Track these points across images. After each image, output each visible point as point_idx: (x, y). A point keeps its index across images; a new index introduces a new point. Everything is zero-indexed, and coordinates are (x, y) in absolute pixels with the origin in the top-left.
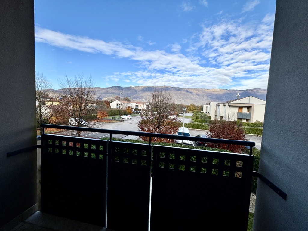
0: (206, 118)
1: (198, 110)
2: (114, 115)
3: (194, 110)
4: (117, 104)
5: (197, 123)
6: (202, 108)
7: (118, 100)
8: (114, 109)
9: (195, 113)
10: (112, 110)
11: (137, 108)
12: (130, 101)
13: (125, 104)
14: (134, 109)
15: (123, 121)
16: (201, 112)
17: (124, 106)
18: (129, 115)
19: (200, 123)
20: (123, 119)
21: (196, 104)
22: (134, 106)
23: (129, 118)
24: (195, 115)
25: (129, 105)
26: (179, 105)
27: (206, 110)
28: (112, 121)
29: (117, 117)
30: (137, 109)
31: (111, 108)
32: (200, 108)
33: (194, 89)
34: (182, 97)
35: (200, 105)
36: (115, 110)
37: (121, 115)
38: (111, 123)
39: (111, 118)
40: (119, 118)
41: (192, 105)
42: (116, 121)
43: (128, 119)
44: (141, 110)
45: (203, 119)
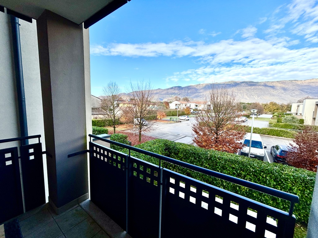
0: (294, 122)
1: (282, 109)
2: (172, 116)
3: (275, 111)
4: (176, 105)
5: (276, 129)
6: (289, 108)
7: (177, 100)
8: (173, 109)
9: (276, 114)
10: (170, 111)
11: (197, 108)
12: (189, 101)
13: (184, 104)
14: (193, 110)
15: (181, 122)
16: (288, 112)
17: (183, 107)
18: (187, 116)
19: (282, 129)
20: (180, 120)
21: (279, 102)
22: (193, 106)
23: (187, 119)
24: (275, 117)
25: (188, 105)
26: (251, 104)
27: (297, 110)
28: (169, 121)
29: (174, 118)
30: (196, 110)
31: (170, 108)
32: (286, 107)
33: (278, 81)
34: (257, 94)
35: (286, 103)
36: (174, 111)
37: (179, 116)
38: (168, 124)
39: (168, 118)
40: (176, 119)
41: (271, 103)
42: (173, 122)
43: (185, 120)
44: (200, 110)
45: (288, 123)
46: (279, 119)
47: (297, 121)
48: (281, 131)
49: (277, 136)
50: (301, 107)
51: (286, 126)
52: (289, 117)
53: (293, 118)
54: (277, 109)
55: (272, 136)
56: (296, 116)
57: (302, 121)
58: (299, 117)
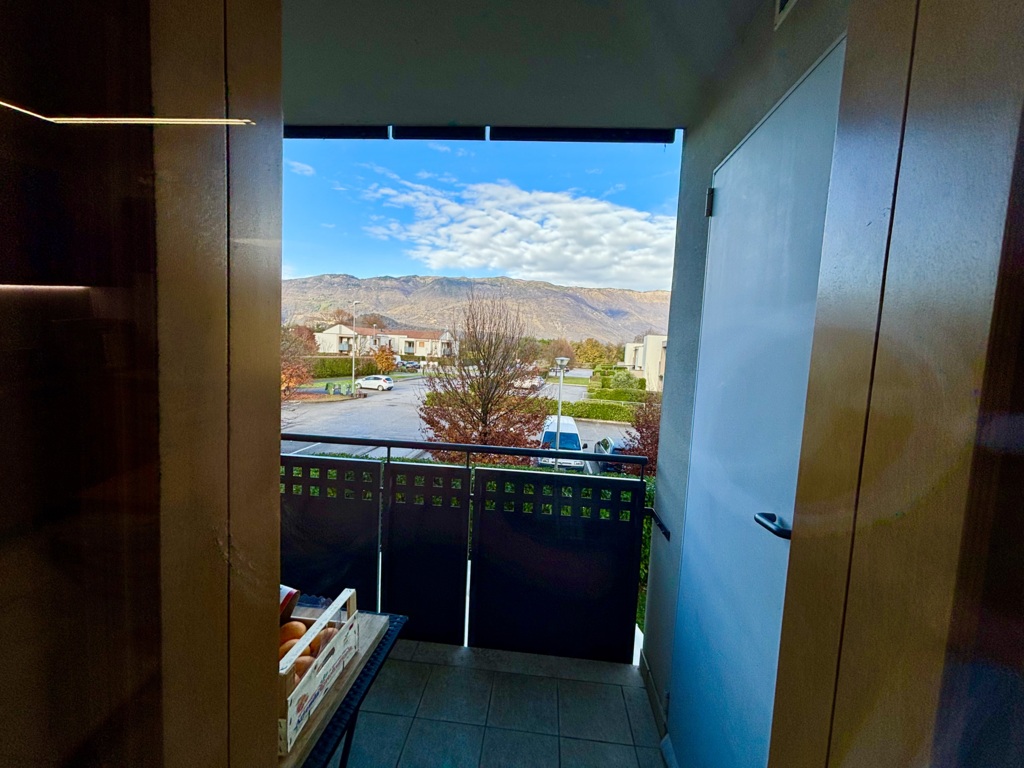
0: (631, 385)
1: (609, 357)
2: (331, 376)
3: (597, 360)
4: (341, 338)
5: (601, 402)
6: (621, 353)
7: (342, 323)
8: (330, 354)
9: (598, 368)
10: (323, 360)
11: (411, 350)
13: (368, 337)
14: (401, 356)
15: (365, 396)
16: (620, 364)
17: (365, 346)
18: (384, 377)
19: (612, 403)
20: (364, 392)
21: (604, 340)
22: (400, 343)
23: (386, 385)
24: (598, 374)
25: (384, 341)
26: (548, 343)
27: (635, 359)
30: (409, 356)
31: (321, 351)
32: (615, 352)
33: (599, 289)
34: (560, 317)
35: (615, 344)
36: (335, 360)
37: (357, 377)
38: (322, 406)
40: (350, 387)
41: (590, 341)
43: (380, 389)
44: (423, 359)
45: (620, 389)
46: (605, 380)
47: (635, 382)
48: (609, 406)
49: (604, 419)
50: (641, 350)
51: (618, 396)
52: (622, 375)
53: (629, 376)
54: (601, 357)
55: (594, 420)
56: (632, 372)
57: (642, 383)
58: (638, 375)
